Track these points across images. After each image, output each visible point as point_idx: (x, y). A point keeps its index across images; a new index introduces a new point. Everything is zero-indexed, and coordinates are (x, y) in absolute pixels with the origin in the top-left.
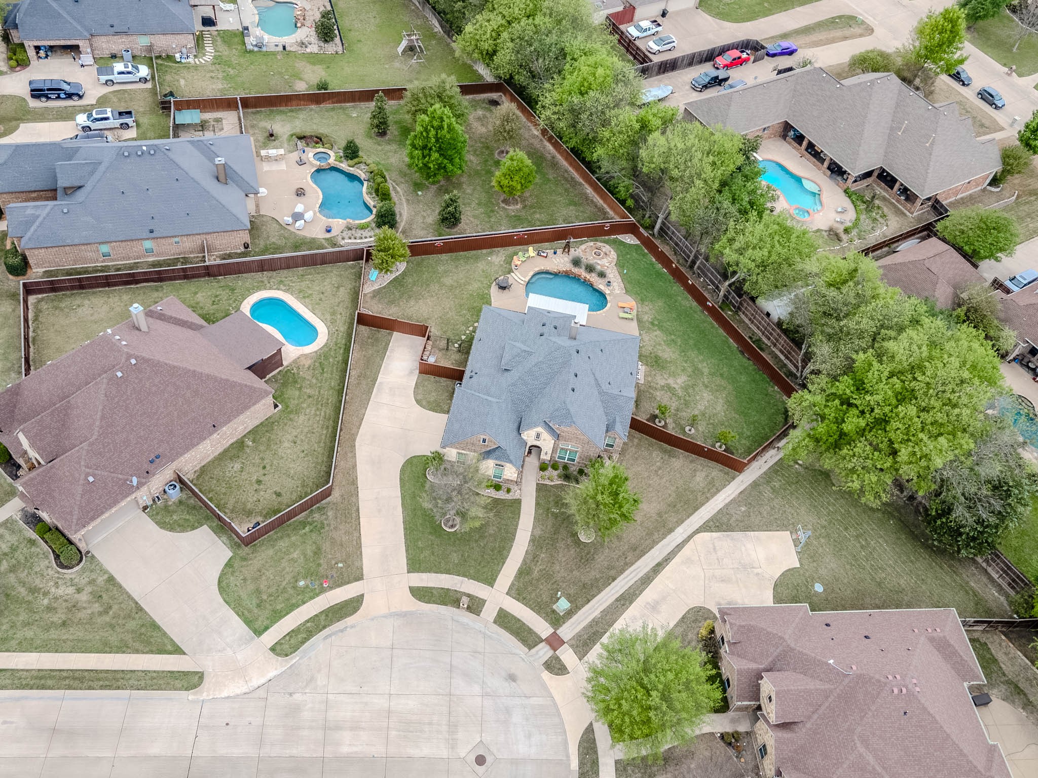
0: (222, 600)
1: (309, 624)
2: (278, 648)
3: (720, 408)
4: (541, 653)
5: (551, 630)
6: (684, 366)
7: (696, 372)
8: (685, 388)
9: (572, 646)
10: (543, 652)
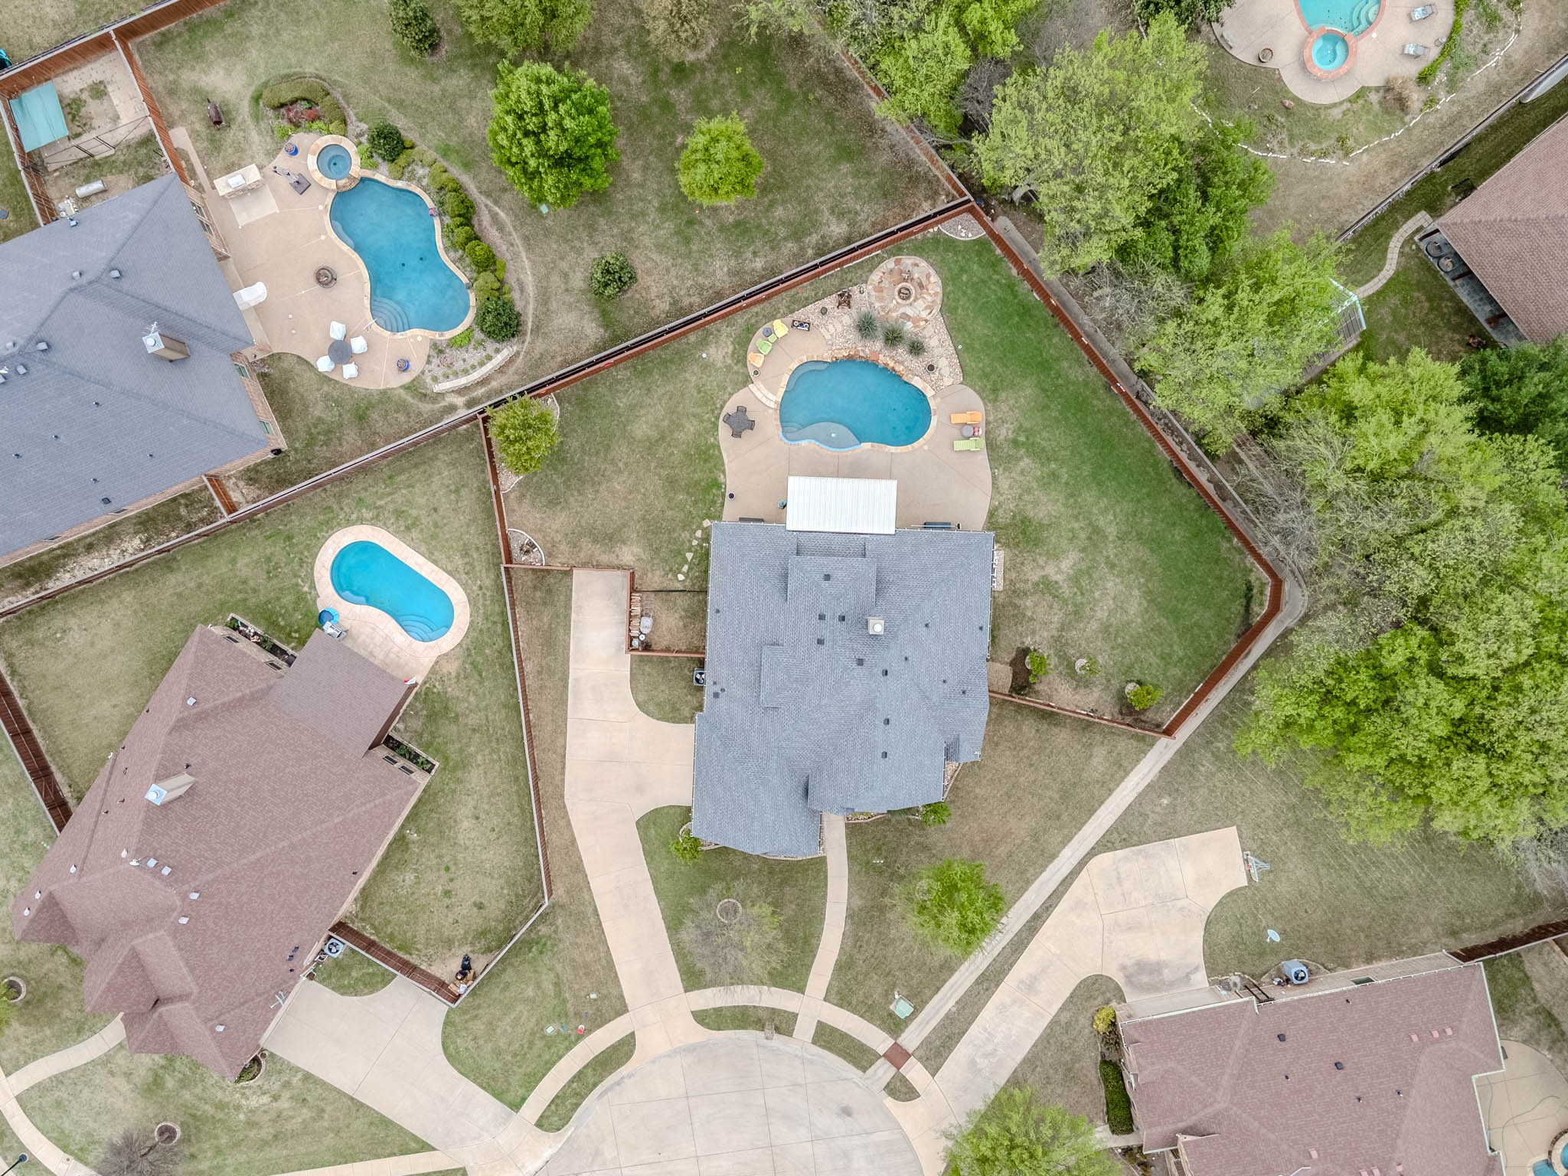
0: (455, 1072)
1: (575, 1085)
2: (544, 1121)
3: (1135, 606)
4: (880, 1072)
5: (890, 1042)
6: (1072, 531)
7: (1094, 537)
8: (1075, 580)
9: (920, 1059)
10: (883, 1071)
